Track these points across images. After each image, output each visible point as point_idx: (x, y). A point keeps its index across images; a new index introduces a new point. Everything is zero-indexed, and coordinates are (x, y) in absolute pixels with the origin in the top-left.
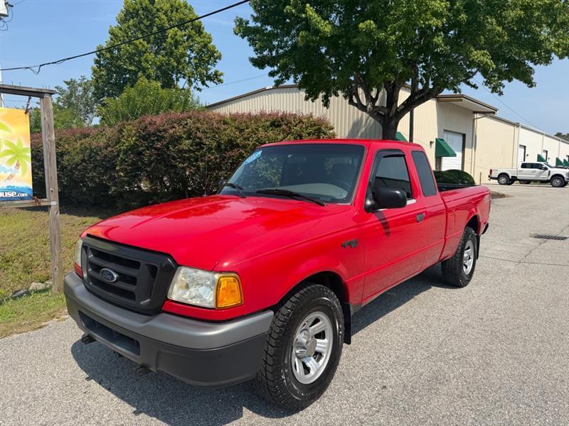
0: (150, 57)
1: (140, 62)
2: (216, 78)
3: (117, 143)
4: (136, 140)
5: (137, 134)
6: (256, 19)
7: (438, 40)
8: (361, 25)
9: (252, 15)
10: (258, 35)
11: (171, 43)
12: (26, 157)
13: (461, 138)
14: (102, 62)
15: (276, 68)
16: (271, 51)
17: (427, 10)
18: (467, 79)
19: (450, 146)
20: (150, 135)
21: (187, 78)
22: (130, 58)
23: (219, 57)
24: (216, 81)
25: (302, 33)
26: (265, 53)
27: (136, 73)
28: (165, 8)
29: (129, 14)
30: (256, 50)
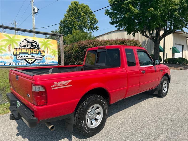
0: (76, 23)
1: (73, 24)
2: (96, 28)
3: (72, 50)
4: (78, 49)
5: (79, 47)
6: (111, 9)
7: (176, 13)
8: (149, 10)
9: (110, 8)
10: (112, 15)
11: (82, 18)
12: (56, 53)
13: (182, 47)
14: (62, 25)
15: (118, 25)
16: (116, 19)
17: (172, 3)
18: (186, 26)
19: (178, 49)
20: (82, 47)
21: (87, 29)
22: (70, 23)
23: (98, 22)
24: (96, 30)
25: (128, 13)
26: (115, 20)
27: (72, 28)
28: (81, 7)
29: (70, 10)
30: (112, 19)
